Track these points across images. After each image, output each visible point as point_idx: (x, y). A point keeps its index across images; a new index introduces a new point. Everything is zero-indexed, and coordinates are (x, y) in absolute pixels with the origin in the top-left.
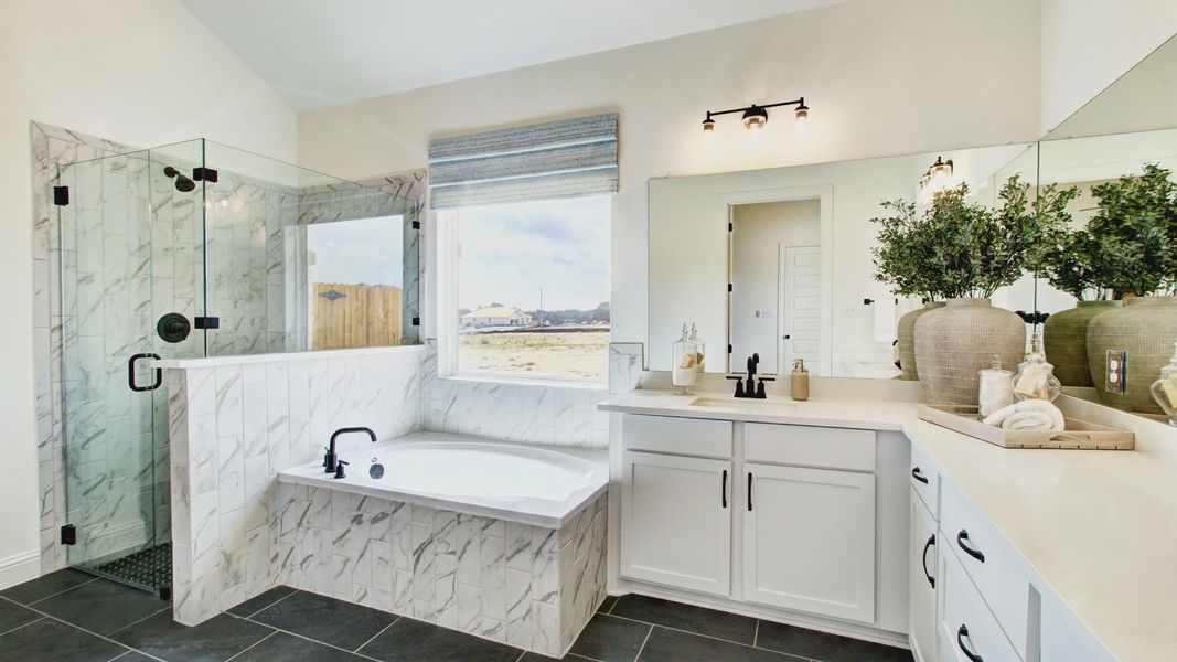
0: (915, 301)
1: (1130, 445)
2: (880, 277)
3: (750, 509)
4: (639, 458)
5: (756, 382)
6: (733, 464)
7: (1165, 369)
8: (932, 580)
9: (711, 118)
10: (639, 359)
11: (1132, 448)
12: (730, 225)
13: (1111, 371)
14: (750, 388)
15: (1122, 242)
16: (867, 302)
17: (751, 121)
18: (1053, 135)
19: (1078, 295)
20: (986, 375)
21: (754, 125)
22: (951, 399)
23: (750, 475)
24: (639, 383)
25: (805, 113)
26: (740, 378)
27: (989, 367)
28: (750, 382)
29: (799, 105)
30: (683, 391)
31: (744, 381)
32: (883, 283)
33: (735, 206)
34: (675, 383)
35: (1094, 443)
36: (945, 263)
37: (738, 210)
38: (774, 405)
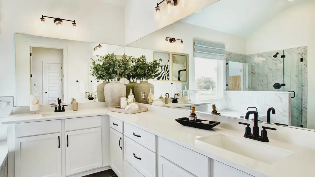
0: (101, 81)
1: (147, 110)
2: (92, 75)
3: (68, 146)
4: (22, 140)
5: (62, 106)
6: (61, 134)
7: (149, 95)
8: (121, 148)
9: (44, 17)
10: (12, 103)
11: (147, 111)
12: (31, 54)
13: (142, 96)
14: (60, 109)
15: (141, 70)
16: (77, 81)
17: (59, 23)
18: (128, 46)
19: (130, 80)
20: (122, 98)
21: (59, 24)
22: (114, 105)
23: (67, 135)
24: (12, 112)
25: (75, 25)
26: (56, 106)
27: (122, 97)
28: (60, 107)
29: (73, 22)
30: (35, 113)
31: (58, 107)
32: (93, 76)
33: (32, 47)
34: (31, 110)
35: (143, 111)
36: (112, 72)
37: (33, 48)
38: (68, 113)
